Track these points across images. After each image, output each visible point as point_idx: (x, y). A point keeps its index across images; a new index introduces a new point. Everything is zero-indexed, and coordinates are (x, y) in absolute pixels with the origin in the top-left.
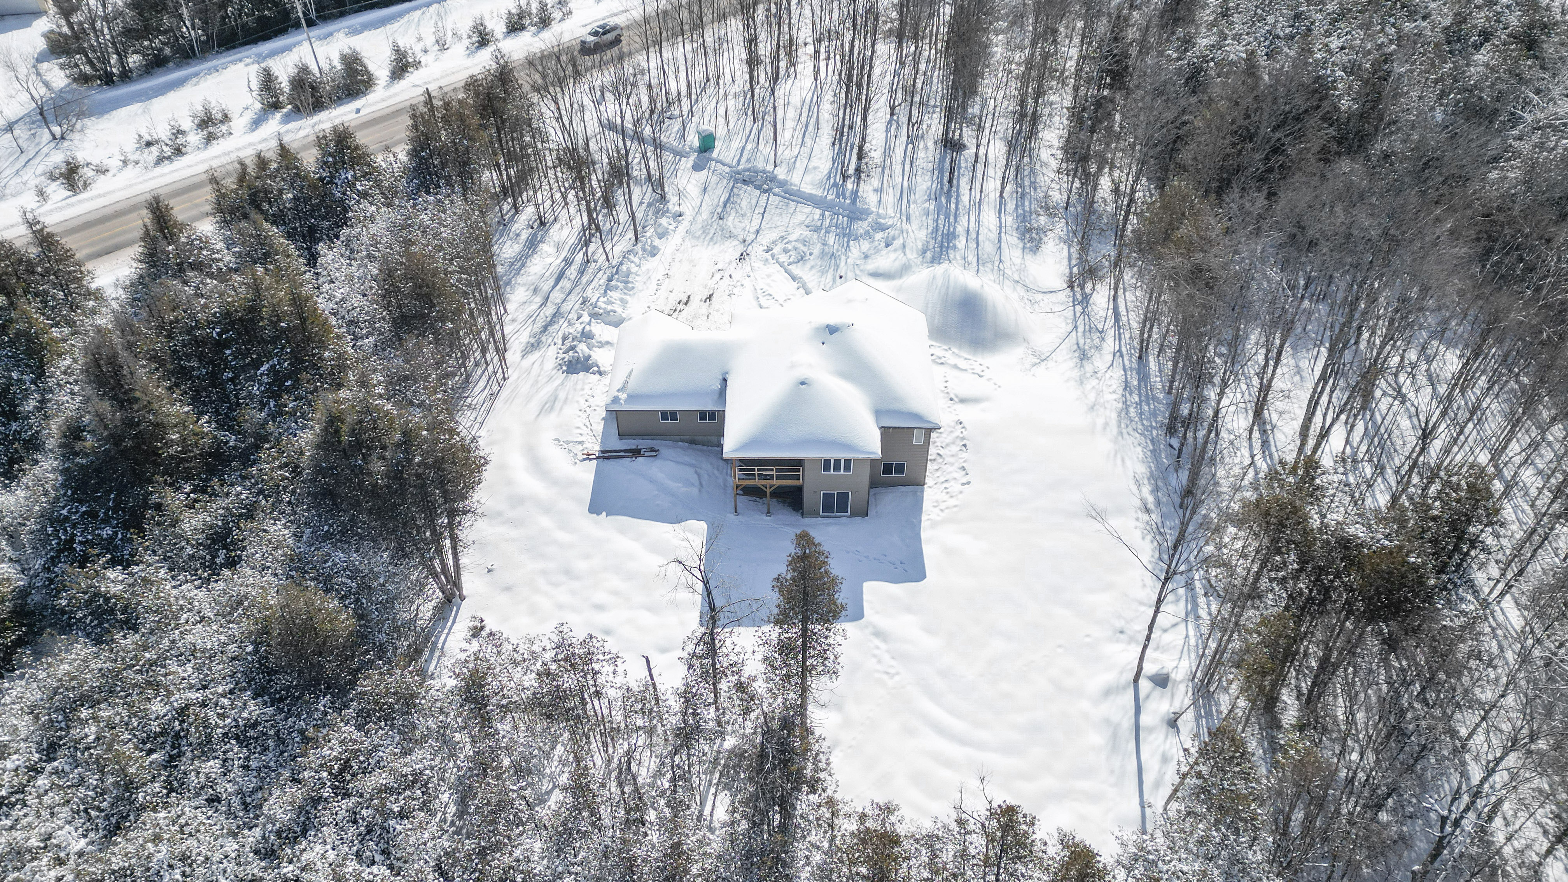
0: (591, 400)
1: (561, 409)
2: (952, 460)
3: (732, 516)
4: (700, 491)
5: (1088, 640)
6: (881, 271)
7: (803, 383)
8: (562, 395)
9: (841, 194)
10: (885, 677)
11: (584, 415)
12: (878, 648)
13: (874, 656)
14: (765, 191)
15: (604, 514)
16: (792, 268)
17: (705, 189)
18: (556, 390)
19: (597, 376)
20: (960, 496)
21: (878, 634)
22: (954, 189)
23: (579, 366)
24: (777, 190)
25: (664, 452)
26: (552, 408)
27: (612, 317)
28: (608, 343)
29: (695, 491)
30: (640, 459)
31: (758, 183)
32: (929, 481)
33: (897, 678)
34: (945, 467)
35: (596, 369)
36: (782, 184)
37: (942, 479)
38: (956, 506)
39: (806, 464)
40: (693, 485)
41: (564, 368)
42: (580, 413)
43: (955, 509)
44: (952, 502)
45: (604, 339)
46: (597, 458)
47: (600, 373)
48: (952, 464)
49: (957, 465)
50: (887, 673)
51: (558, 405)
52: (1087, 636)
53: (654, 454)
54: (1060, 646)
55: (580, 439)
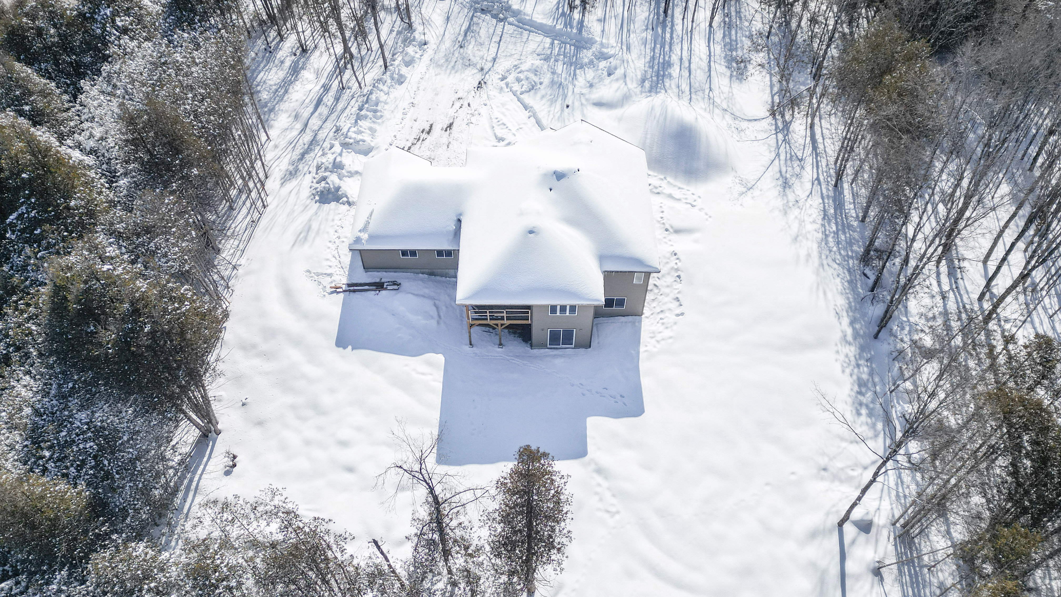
0: (340, 230)
1: (313, 241)
2: (667, 290)
3: (467, 348)
4: (438, 323)
5: (793, 477)
6: (604, 101)
7: (531, 232)
8: (315, 226)
9: (570, 23)
10: (606, 516)
11: (333, 247)
12: (599, 485)
13: (596, 493)
14: (501, 20)
15: (350, 347)
16: (525, 97)
17: (448, 18)
18: (310, 220)
19: (346, 207)
20: (675, 327)
21: (599, 471)
22: (669, 19)
23: (330, 196)
24: (511, 19)
25: (406, 284)
26: (306, 238)
27: (361, 146)
28: (357, 172)
29: (433, 323)
30: (383, 293)
31: (494, 12)
32: (646, 311)
33: (617, 517)
34: (660, 298)
35: (345, 199)
36: (516, 14)
37: (658, 310)
38: (671, 338)
39: (534, 309)
40: (432, 317)
41: (317, 198)
42: (330, 245)
43: (670, 341)
44: (667, 333)
45: (353, 168)
46: (344, 291)
47: (349, 204)
48: (667, 295)
49: (672, 296)
50: (608, 512)
51: (312, 234)
52: (793, 473)
53: (396, 287)
54: (767, 484)
55: (329, 271)
